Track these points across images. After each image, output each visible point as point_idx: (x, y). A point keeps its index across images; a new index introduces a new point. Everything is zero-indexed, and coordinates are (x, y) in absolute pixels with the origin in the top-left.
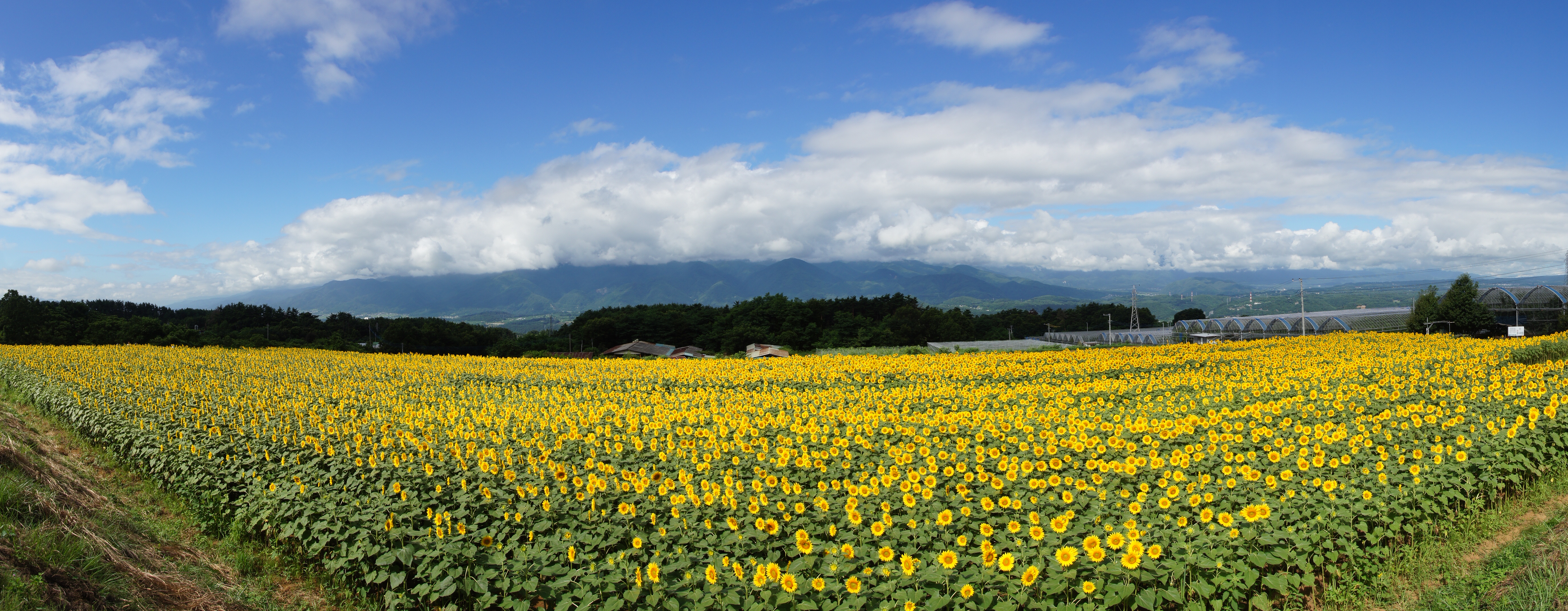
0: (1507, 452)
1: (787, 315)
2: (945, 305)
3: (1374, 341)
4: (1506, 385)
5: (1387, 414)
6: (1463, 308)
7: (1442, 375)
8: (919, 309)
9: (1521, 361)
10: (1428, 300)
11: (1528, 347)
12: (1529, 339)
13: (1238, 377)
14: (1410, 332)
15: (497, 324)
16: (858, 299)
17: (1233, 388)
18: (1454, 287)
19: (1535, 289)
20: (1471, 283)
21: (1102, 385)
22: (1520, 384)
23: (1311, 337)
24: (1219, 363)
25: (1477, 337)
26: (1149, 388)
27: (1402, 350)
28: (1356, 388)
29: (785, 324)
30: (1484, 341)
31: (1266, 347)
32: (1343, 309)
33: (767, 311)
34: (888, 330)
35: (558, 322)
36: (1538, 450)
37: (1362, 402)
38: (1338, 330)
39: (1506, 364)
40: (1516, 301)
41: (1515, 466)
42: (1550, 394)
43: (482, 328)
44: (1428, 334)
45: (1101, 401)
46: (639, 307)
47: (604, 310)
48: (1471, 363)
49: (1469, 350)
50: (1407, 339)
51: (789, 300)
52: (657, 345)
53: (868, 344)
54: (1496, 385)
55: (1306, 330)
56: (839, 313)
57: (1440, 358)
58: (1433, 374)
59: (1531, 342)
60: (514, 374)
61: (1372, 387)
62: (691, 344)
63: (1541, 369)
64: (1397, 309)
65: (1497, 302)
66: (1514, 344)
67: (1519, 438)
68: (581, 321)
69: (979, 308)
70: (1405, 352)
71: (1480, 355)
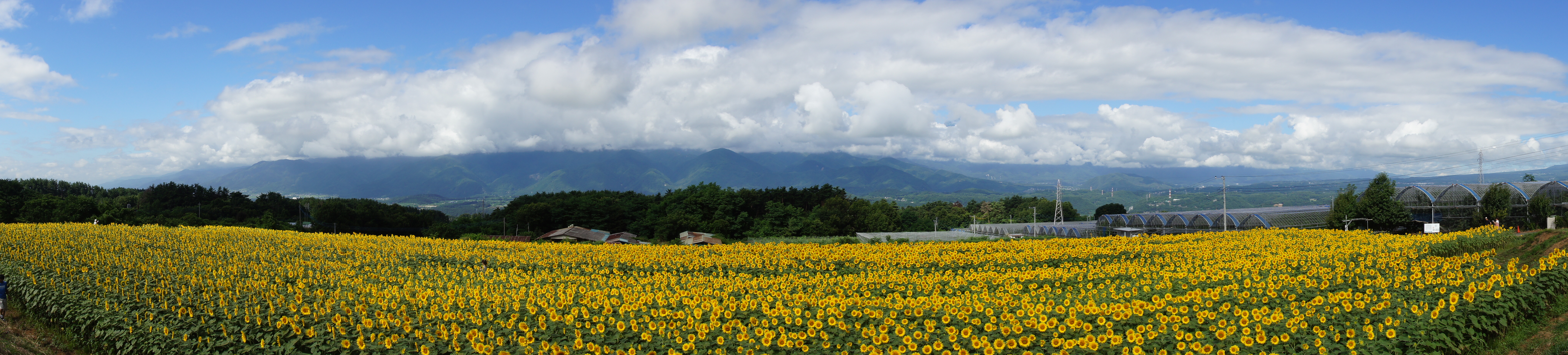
0: (1431, 331)
1: (720, 204)
2: (872, 197)
3: (1297, 236)
4: (1427, 276)
5: (1319, 299)
6: (1381, 205)
7: (1366, 267)
8: (847, 200)
9: (1438, 254)
10: (1347, 198)
11: (1445, 242)
12: (1446, 235)
13: (1172, 268)
14: (1330, 228)
15: (429, 207)
16: (787, 189)
17: (1170, 277)
18: (1372, 186)
19: (1450, 188)
20: (1388, 181)
21: (1046, 273)
22: (1439, 274)
23: (1235, 232)
24: (1153, 254)
25: (1395, 233)
26: (1090, 276)
27: (1326, 244)
28: (1286, 278)
29: (718, 212)
30: (1403, 237)
31: (1194, 241)
32: (1261, 206)
33: (700, 199)
34: (817, 221)
35: (489, 206)
36: (1457, 331)
37: (1292, 291)
38: (1260, 227)
39: (1425, 256)
40: (1432, 199)
41: (1439, 345)
42: (1467, 283)
43: (415, 210)
44: (1347, 230)
45: (1047, 288)
46: (573, 193)
47: (538, 195)
48: (1393, 256)
49: (1389, 245)
50: (1328, 235)
51: (722, 189)
52: (593, 230)
53: (798, 234)
54: (1417, 275)
55: (1227, 226)
56: (770, 203)
57: (1363, 252)
58: (1357, 266)
59: (1446, 237)
60: (467, 255)
61: (1301, 277)
62: (625, 229)
63: (1458, 261)
64: (1315, 207)
65: (1413, 200)
66: (1432, 239)
67: (1441, 319)
68: (515, 205)
69: (903, 200)
70: (1328, 247)
71: (1400, 249)
